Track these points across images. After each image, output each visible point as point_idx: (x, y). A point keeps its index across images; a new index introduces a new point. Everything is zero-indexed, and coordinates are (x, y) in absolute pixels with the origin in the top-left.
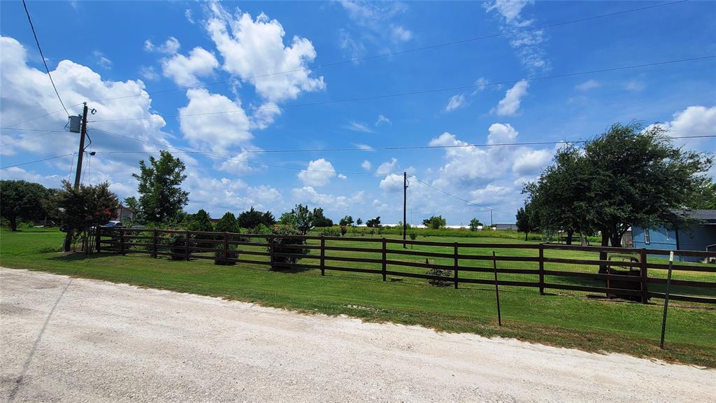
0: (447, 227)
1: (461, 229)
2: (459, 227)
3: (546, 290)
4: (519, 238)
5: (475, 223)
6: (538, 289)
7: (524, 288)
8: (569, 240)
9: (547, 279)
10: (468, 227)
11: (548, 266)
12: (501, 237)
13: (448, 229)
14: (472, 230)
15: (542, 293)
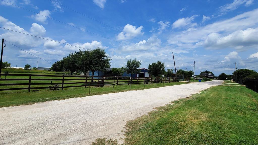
0: (10, 67)
2: (18, 68)
4: (52, 73)
5: (27, 67)
8: (72, 74)
10: (24, 68)
13: (12, 69)
14: (26, 69)
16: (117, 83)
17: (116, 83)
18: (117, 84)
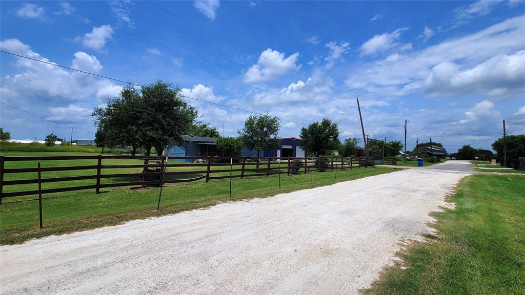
0: (11, 141)
1: (31, 144)
2: (30, 142)
3: (101, 190)
4: (96, 152)
5: (51, 139)
6: (94, 190)
7: (82, 191)
8: (133, 153)
9: (103, 181)
10: (43, 142)
11: (104, 172)
12: (79, 151)
13: (14, 143)
14: (48, 145)
15: (98, 192)
16: (208, 175)
17: (205, 174)
18: (208, 178)
